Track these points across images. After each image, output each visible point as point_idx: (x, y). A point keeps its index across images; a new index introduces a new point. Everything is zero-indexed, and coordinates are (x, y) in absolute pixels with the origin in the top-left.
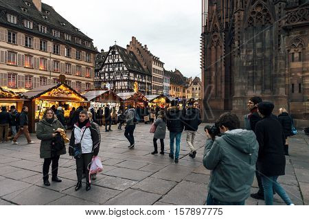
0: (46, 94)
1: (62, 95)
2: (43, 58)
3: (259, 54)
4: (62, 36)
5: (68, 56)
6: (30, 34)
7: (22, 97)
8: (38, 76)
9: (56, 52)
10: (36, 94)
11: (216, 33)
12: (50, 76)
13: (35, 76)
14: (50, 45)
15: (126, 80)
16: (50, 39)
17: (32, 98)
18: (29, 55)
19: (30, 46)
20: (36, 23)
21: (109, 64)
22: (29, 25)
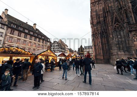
0: (43, 54)
1: (48, 54)
2: (35, 43)
3: (120, 40)
4: (41, 37)
5: (43, 43)
6: (31, 36)
7: (33, 54)
8: (33, 49)
9: (39, 41)
10: (39, 53)
11: (96, 35)
12: (37, 49)
13: (32, 49)
14: (38, 39)
15: (58, 51)
16: (38, 38)
17: (38, 55)
18: (30, 42)
19: (31, 39)
20: (34, 33)
21: (53, 46)
22: (32, 33)
